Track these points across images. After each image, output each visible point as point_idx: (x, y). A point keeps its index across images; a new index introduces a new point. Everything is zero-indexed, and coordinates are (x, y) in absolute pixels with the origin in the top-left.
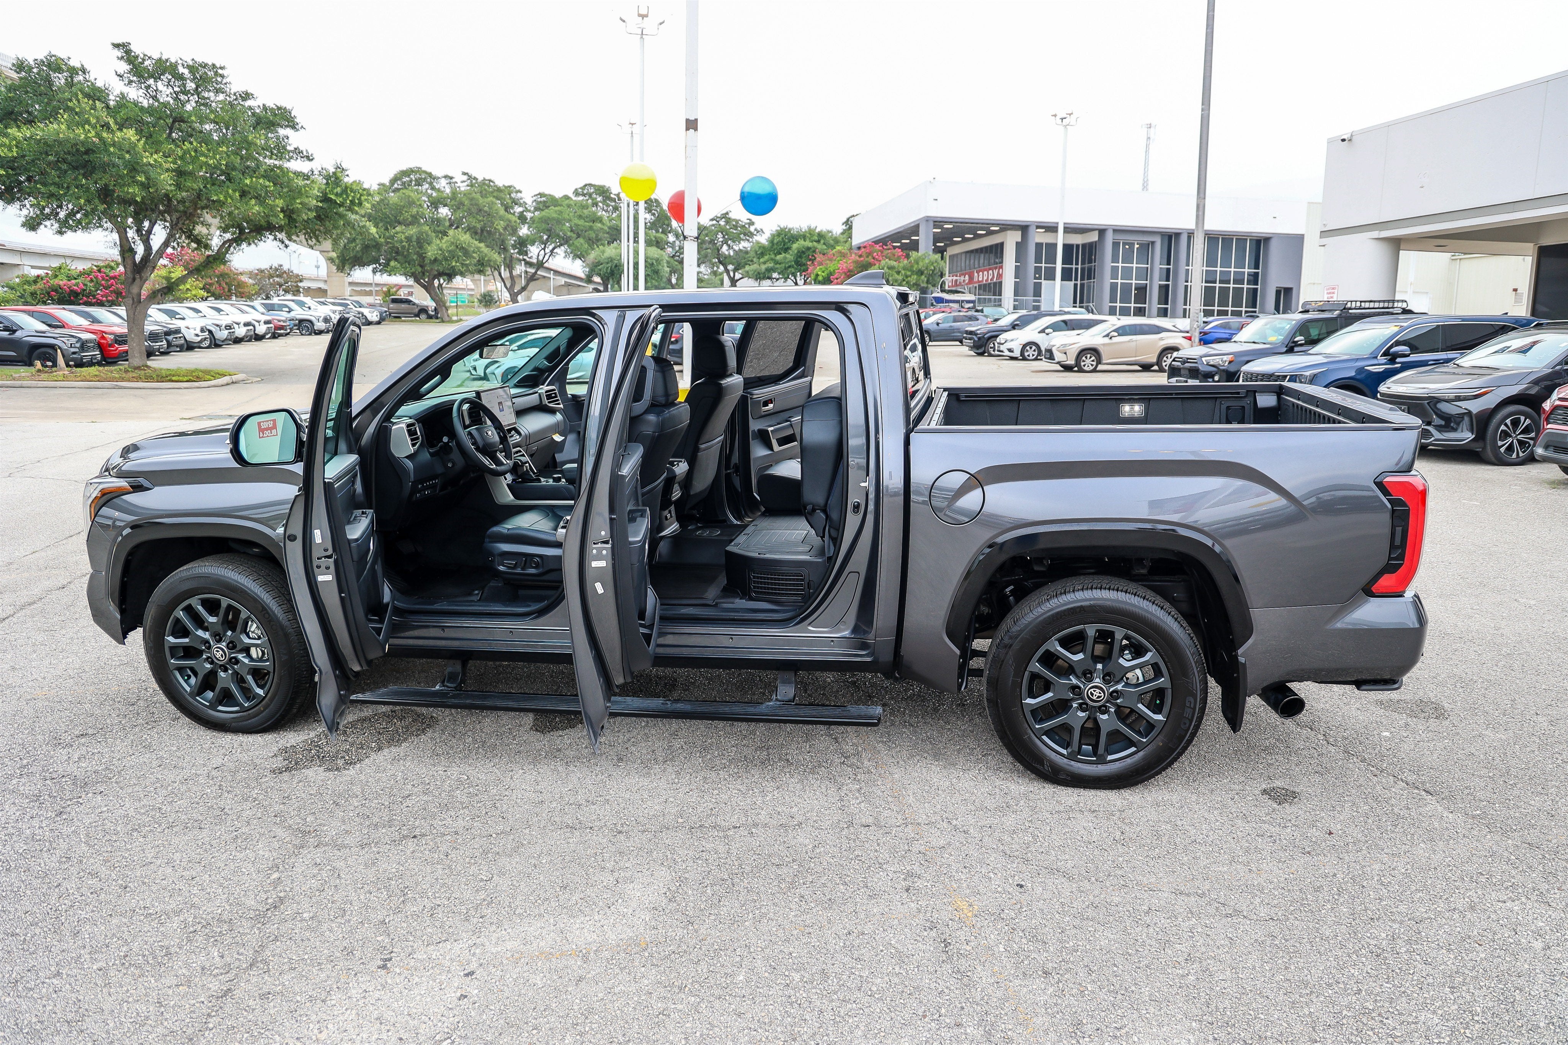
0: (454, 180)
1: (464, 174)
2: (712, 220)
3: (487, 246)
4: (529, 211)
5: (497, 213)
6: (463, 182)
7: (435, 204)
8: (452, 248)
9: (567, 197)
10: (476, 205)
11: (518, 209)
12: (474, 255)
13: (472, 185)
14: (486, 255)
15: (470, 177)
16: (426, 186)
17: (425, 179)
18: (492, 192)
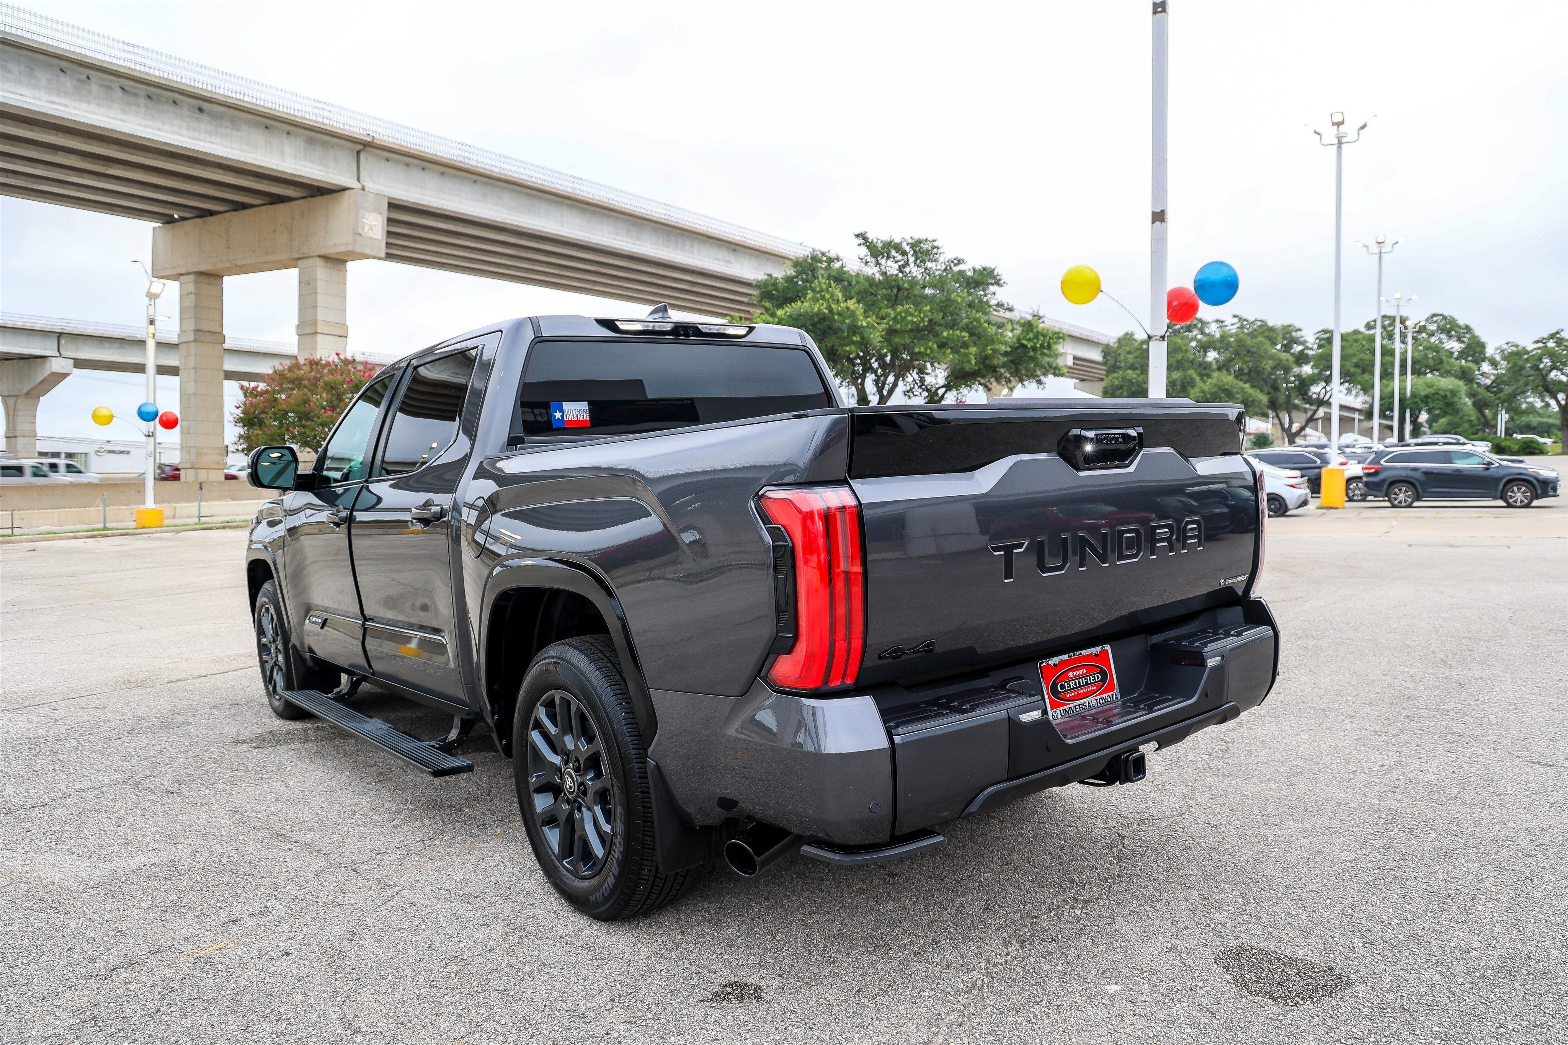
0: (1224, 324)
1: (1235, 316)
2: (1537, 342)
3: (1253, 387)
4: (1311, 349)
5: (1266, 353)
6: (1233, 324)
7: (1204, 347)
8: (1215, 389)
9: (1356, 332)
10: (1244, 345)
11: (1297, 348)
12: (1238, 396)
13: (1242, 327)
14: (1251, 396)
15: (1241, 319)
16: (1195, 332)
17: (1195, 326)
18: (1263, 333)
